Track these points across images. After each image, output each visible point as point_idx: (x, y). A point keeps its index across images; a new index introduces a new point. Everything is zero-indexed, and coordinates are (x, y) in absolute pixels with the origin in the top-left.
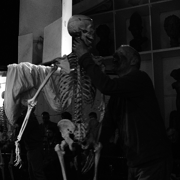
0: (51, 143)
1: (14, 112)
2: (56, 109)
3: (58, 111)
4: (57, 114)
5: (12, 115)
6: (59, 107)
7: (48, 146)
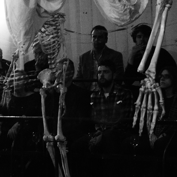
0: (107, 95)
1: (25, 25)
2: (116, 18)
3: (119, 21)
4: (117, 28)
5: (20, 32)
6: (121, 14)
7: (102, 100)
